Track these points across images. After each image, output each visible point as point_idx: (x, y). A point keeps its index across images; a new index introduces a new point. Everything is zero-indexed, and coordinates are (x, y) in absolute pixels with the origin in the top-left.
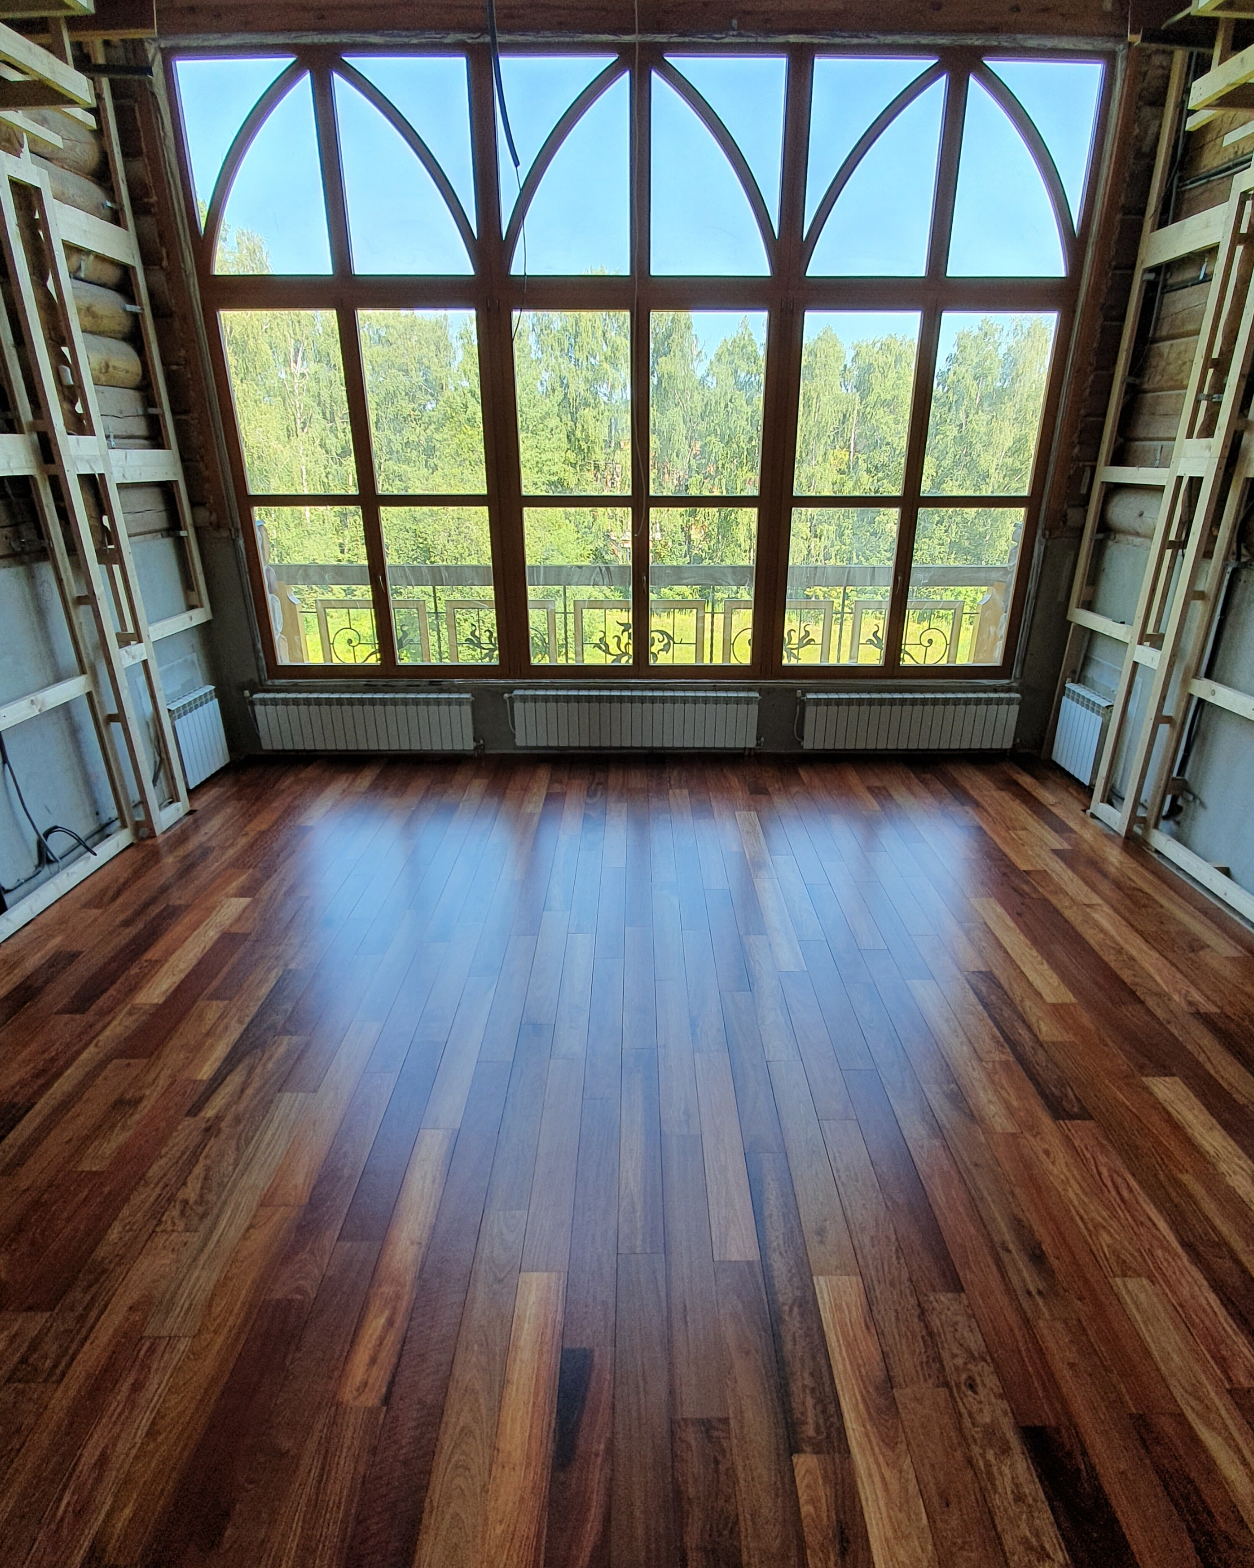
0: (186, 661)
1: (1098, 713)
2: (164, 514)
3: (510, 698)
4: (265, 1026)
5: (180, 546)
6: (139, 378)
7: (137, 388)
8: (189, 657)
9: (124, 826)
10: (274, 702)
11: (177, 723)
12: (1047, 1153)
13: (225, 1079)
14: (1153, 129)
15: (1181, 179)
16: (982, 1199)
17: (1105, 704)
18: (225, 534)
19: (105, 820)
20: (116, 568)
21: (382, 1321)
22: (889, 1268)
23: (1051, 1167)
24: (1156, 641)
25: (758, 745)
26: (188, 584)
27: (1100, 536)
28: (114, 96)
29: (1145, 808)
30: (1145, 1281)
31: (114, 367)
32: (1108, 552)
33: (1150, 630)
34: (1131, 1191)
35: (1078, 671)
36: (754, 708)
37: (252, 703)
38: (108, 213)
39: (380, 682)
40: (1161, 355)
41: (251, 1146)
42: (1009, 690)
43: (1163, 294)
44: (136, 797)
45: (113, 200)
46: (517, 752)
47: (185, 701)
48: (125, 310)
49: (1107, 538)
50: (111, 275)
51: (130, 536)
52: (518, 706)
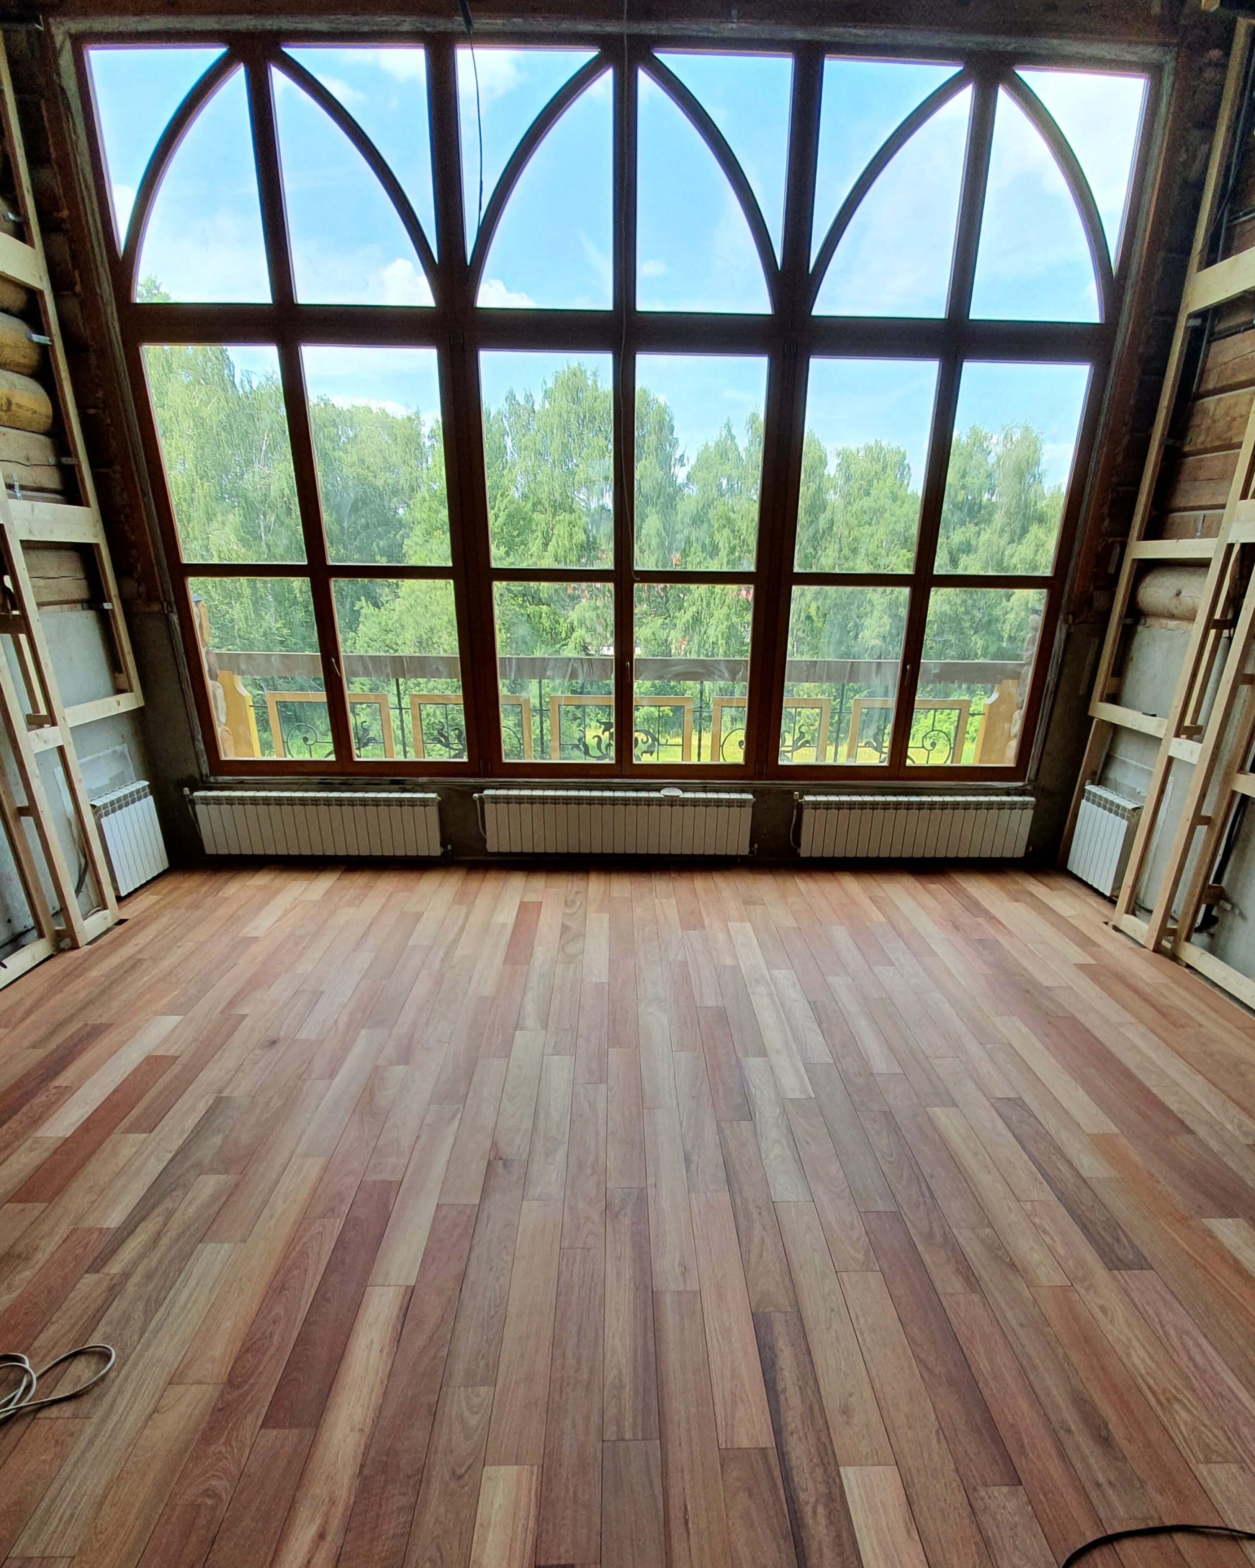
0: (114, 752)
1: (1123, 817)
2: (84, 583)
3: (480, 798)
4: (189, 1163)
5: (105, 621)
6: (50, 421)
7: (46, 434)
8: (118, 748)
9: (41, 935)
10: (218, 801)
11: (104, 821)
12: (1103, 1309)
13: (136, 1227)
14: (1201, 155)
15: (1231, 213)
16: (1034, 1367)
17: (1130, 806)
18: (156, 607)
19: (20, 929)
20: (23, 637)
21: (312, 1531)
22: (930, 1455)
23: (1110, 1327)
24: (1194, 732)
25: (750, 852)
26: (115, 665)
27: (1129, 621)
28: (17, 89)
29: (1176, 920)
30: (1234, 1468)
31: (19, 406)
32: (1137, 639)
33: (1187, 722)
34: (1203, 1353)
35: (1099, 772)
36: (748, 812)
37: (193, 802)
38: (10, 226)
39: (338, 779)
40: (1205, 412)
41: (163, 1309)
42: (1022, 792)
43: (1209, 342)
44: (53, 903)
45: (17, 212)
46: (489, 858)
47: (113, 797)
48: (31, 340)
49: (1137, 623)
50: (14, 299)
51: (40, 605)
52: (489, 808)
